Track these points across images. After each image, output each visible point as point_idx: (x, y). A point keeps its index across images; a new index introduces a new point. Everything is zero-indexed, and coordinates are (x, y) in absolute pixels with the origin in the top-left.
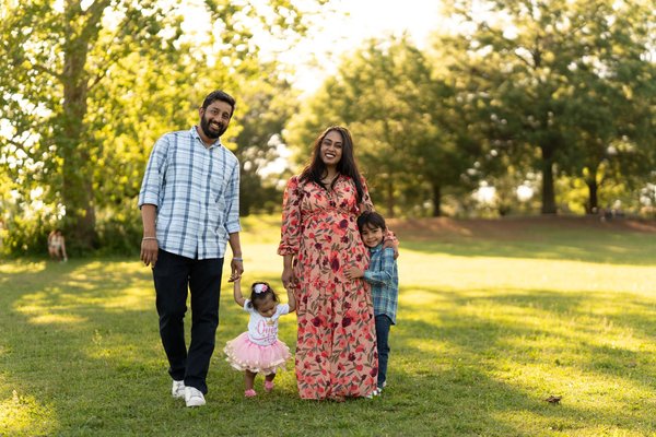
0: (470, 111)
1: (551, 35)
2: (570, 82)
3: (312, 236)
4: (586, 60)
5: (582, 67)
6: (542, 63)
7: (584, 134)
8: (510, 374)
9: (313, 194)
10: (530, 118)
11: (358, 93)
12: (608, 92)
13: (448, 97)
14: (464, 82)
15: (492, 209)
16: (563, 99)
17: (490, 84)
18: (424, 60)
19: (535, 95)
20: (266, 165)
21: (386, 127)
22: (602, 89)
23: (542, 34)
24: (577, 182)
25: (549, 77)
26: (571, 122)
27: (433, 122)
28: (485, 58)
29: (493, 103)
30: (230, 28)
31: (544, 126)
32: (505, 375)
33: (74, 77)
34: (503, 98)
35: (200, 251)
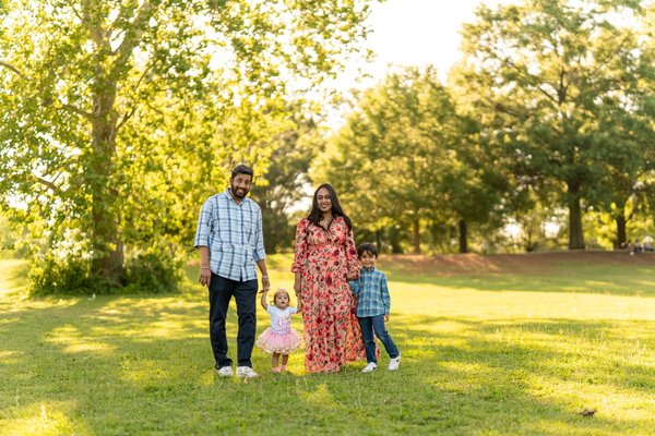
0: (495, 146)
1: (575, 70)
2: (597, 116)
3: (314, 261)
4: (611, 94)
5: (608, 101)
6: (568, 98)
7: (611, 168)
8: (542, 392)
9: (316, 233)
10: (557, 153)
11: (383, 130)
12: (635, 125)
13: (473, 133)
14: (489, 118)
15: (519, 245)
16: (588, 134)
17: (515, 119)
18: (449, 97)
19: (561, 130)
20: (292, 204)
21: (412, 164)
22: (629, 123)
23: (567, 69)
24: (605, 217)
25: (575, 112)
26: (599, 157)
27: (458, 158)
28: (511, 93)
29: (519, 138)
30: (256, 67)
31: (570, 161)
32: (537, 393)
33: (103, 116)
34: (529, 132)
35: (244, 276)
